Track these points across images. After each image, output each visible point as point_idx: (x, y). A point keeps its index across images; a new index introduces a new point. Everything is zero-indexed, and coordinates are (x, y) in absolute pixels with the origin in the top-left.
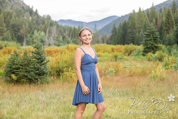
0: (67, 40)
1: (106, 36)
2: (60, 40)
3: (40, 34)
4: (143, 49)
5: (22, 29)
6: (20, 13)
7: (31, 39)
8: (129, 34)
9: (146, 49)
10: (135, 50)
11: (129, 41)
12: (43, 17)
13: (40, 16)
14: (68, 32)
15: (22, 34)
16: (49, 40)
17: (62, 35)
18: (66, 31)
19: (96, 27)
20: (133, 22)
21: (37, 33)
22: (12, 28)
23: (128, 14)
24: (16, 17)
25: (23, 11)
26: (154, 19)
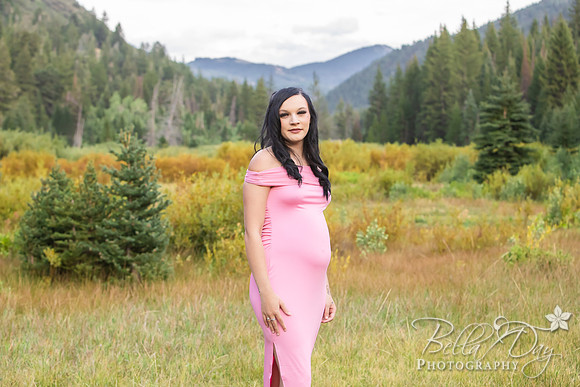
0: (219, 128)
1: (349, 113)
2: (197, 126)
3: (129, 107)
4: (477, 160)
5: (70, 89)
6: (62, 37)
7: (101, 122)
8: (429, 107)
9: (487, 159)
10: (450, 160)
11: (427, 130)
12: (140, 51)
13: (131, 48)
14: (225, 100)
15: (70, 106)
16: (159, 128)
17: (204, 108)
18: (218, 96)
19: (316, 83)
20: (443, 68)
21: (121, 102)
22: (37, 85)
23: (423, 40)
24: (50, 48)
25: (74, 29)
26: (513, 56)
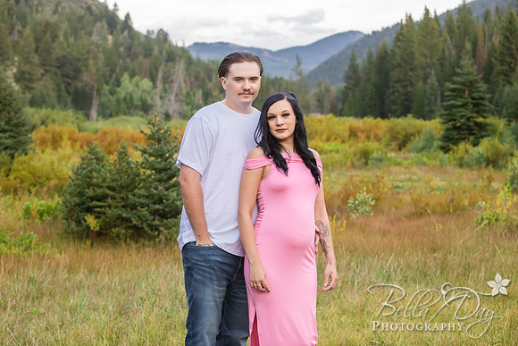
1: (327, 90)
2: (196, 102)
3: (137, 86)
4: (442, 133)
5: (87, 70)
6: (79, 25)
7: (113, 99)
8: (397, 85)
9: (451, 132)
10: (419, 132)
11: (395, 105)
12: (147, 37)
13: (139, 34)
15: (86, 85)
16: (163, 104)
17: (202, 86)
18: (214, 75)
19: (299, 64)
20: (409, 51)
21: (130, 82)
22: (58, 67)
23: (391, 27)
24: (69, 35)
25: (89, 18)
26: (469, 41)
